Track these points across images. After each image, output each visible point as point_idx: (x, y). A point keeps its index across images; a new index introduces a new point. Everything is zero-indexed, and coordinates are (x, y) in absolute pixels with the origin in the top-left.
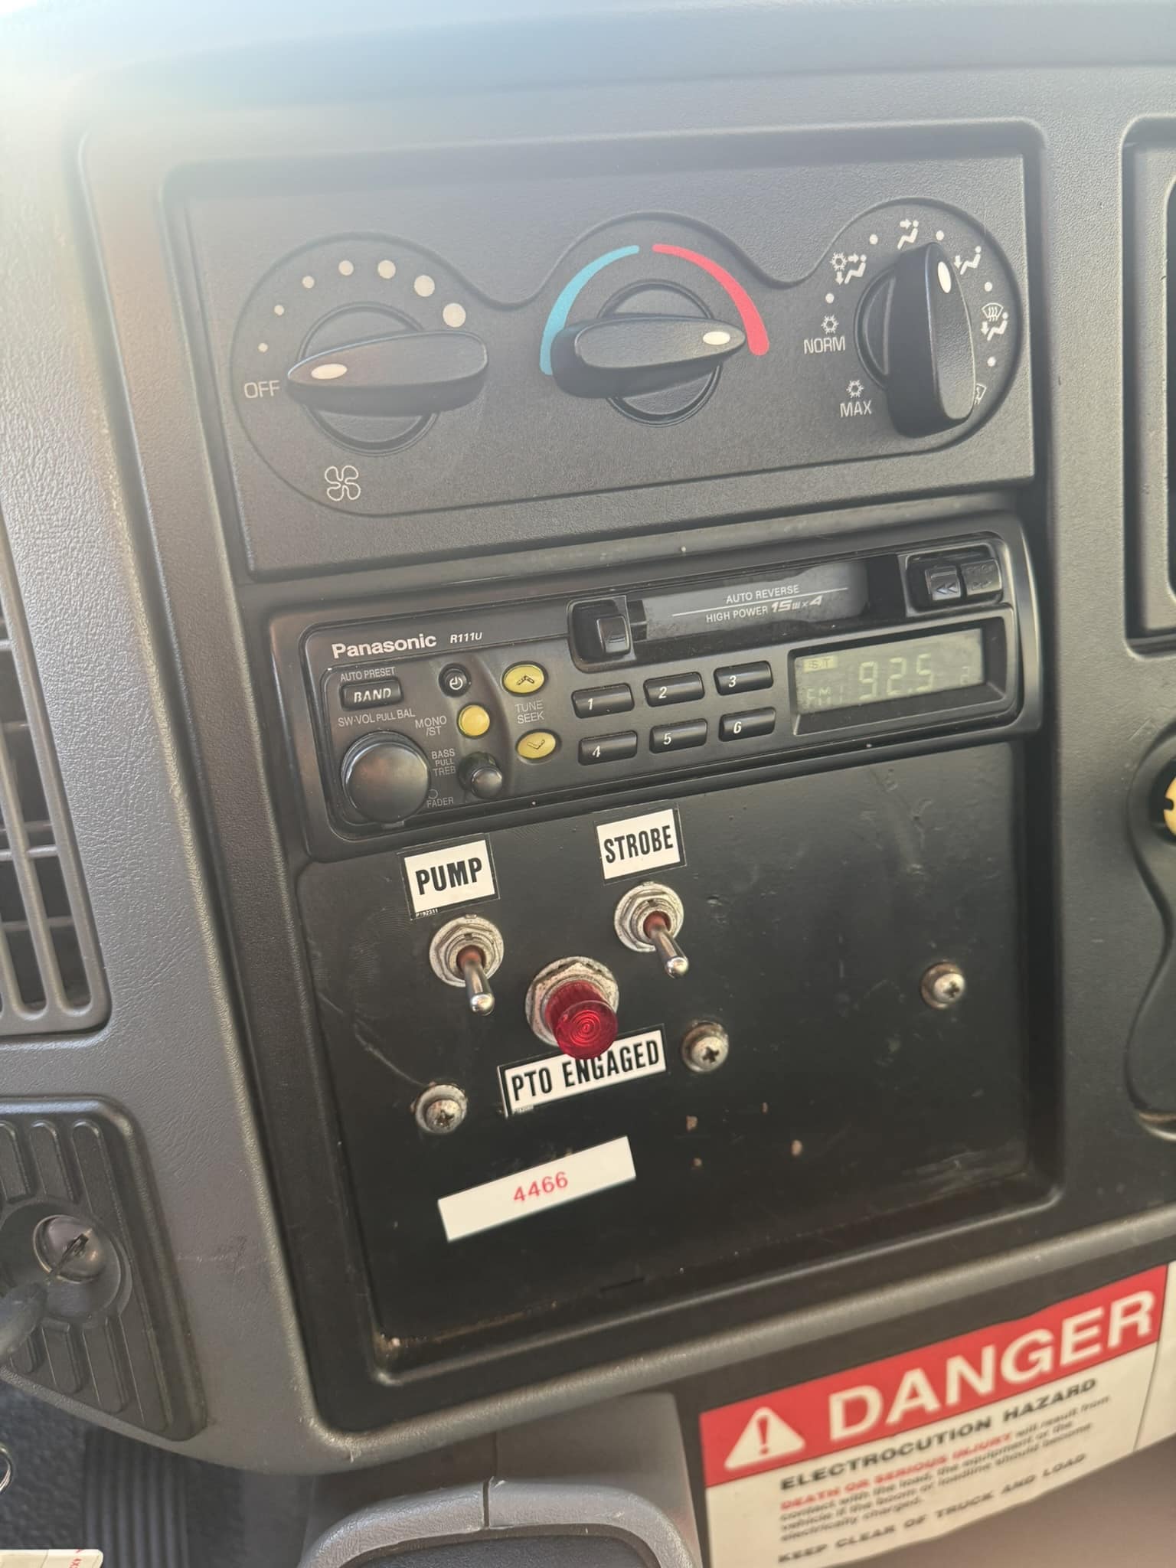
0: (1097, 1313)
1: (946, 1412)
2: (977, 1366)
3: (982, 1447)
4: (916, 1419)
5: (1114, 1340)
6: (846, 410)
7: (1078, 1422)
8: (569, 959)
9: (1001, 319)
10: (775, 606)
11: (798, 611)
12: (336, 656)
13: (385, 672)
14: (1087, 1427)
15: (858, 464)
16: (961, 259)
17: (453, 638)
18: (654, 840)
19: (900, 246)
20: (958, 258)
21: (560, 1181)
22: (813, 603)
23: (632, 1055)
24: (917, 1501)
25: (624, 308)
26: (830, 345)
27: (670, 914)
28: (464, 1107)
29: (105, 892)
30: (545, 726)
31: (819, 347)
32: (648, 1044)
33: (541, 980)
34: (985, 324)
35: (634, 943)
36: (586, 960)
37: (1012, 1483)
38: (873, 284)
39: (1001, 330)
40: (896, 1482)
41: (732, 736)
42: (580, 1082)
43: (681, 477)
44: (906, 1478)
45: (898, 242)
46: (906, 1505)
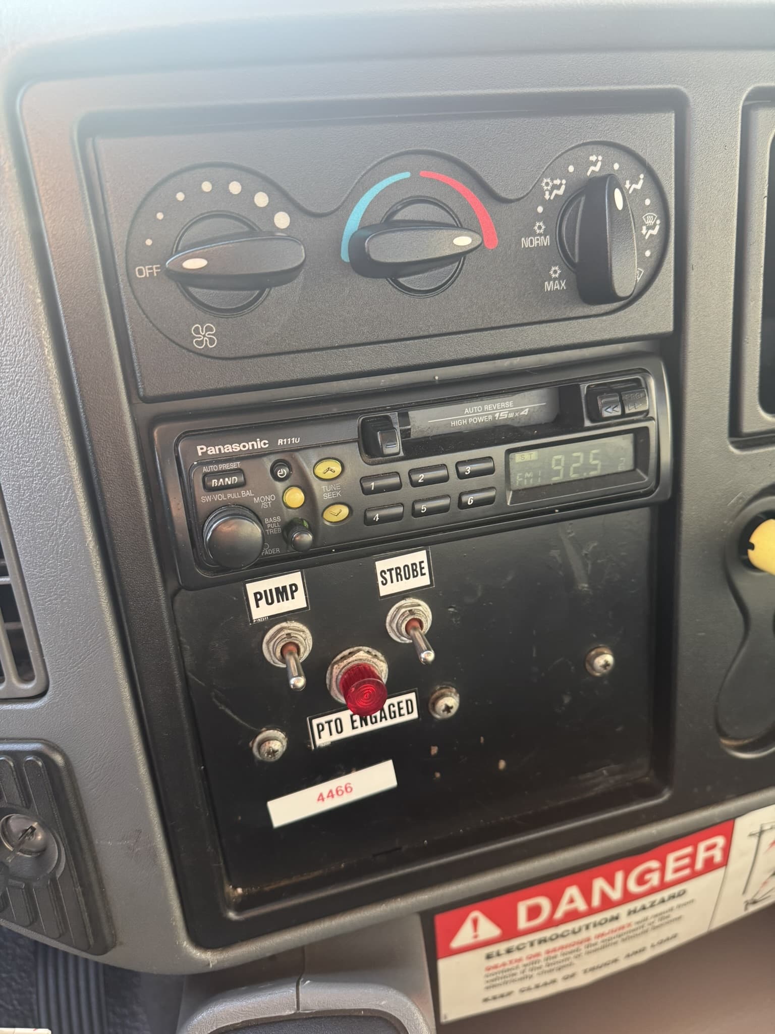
0: (688, 850)
1: (591, 911)
2: (612, 883)
3: (613, 931)
4: (572, 916)
5: (699, 865)
6: (549, 286)
7: (674, 915)
8: (356, 648)
9: (655, 225)
10: (497, 415)
11: (512, 419)
12: (200, 454)
13: (233, 465)
14: (679, 918)
15: (556, 324)
16: (630, 183)
17: (280, 442)
18: (414, 571)
19: (589, 173)
20: (628, 182)
21: (348, 789)
22: (522, 413)
23: (396, 709)
24: (571, 964)
25: (398, 217)
26: (539, 242)
27: (423, 620)
28: (285, 743)
29: (44, 609)
30: (342, 501)
31: (532, 243)
32: (407, 701)
33: (337, 663)
34: (644, 228)
35: (399, 638)
36: (367, 649)
37: (631, 952)
38: (570, 200)
39: (655, 232)
40: (558, 953)
41: (466, 506)
42: (362, 726)
43: (436, 332)
44: (565, 951)
45: (587, 171)
46: (564, 966)
